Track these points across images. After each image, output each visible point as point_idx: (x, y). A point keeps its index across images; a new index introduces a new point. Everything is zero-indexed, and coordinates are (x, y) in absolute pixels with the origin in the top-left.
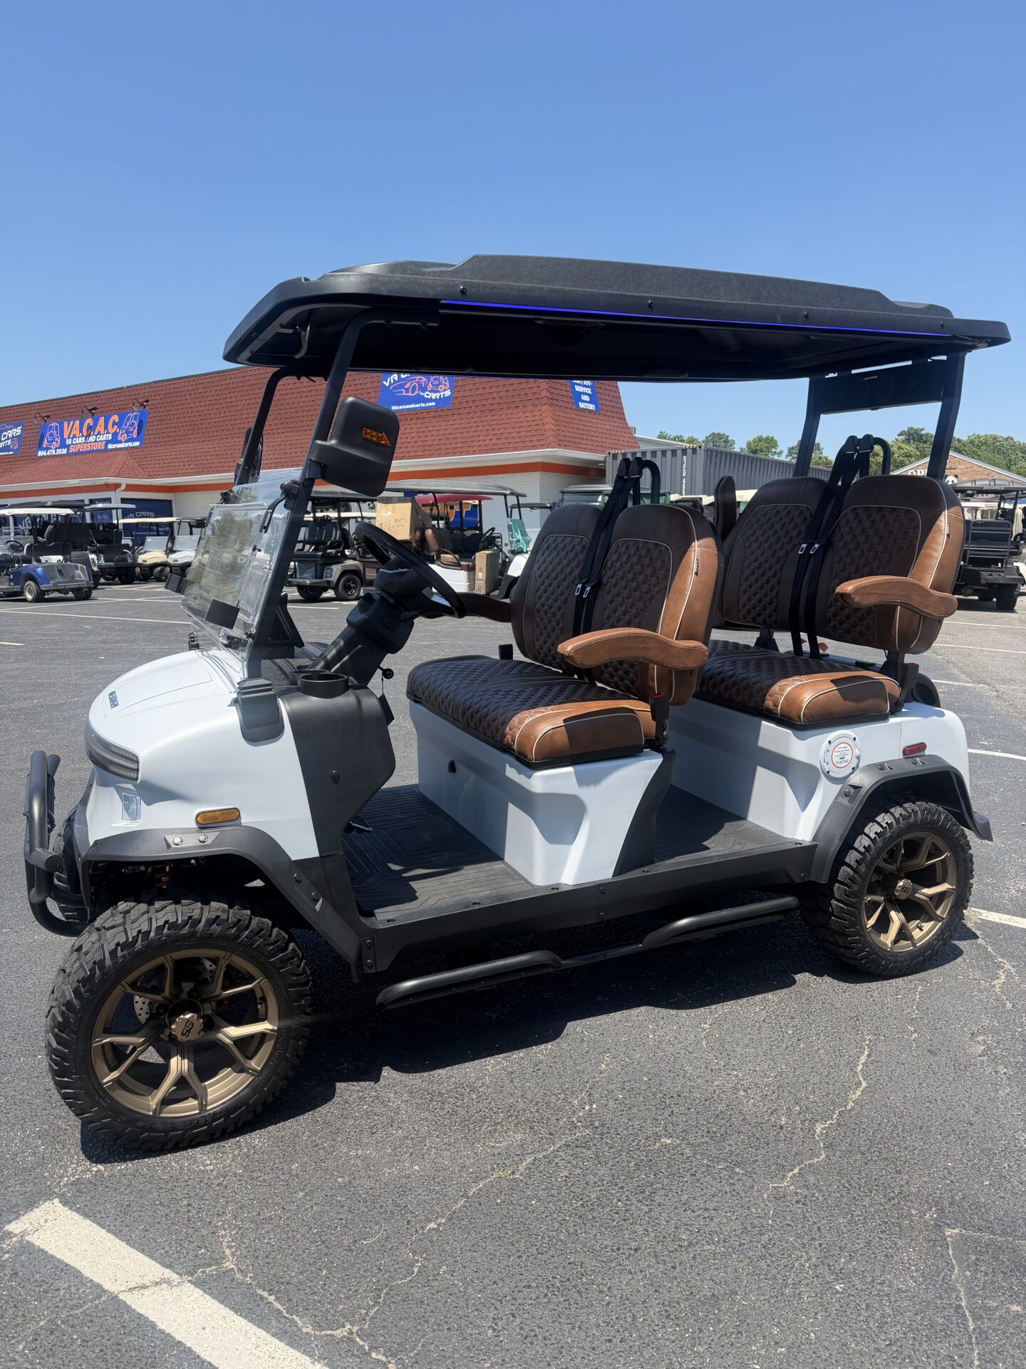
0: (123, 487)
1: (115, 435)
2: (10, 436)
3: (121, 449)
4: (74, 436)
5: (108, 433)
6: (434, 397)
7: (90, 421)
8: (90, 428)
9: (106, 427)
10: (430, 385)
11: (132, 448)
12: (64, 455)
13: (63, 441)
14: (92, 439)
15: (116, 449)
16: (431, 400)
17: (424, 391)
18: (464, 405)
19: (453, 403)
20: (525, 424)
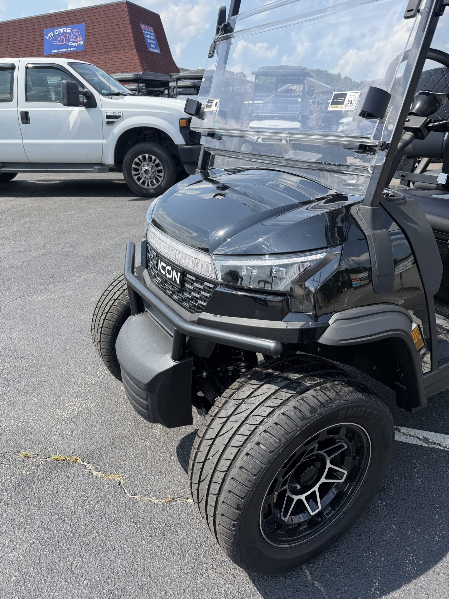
6: (74, 45)
10: (71, 38)
16: (73, 47)
17: (68, 42)
18: (91, 49)
19: (85, 49)
20: (125, 59)
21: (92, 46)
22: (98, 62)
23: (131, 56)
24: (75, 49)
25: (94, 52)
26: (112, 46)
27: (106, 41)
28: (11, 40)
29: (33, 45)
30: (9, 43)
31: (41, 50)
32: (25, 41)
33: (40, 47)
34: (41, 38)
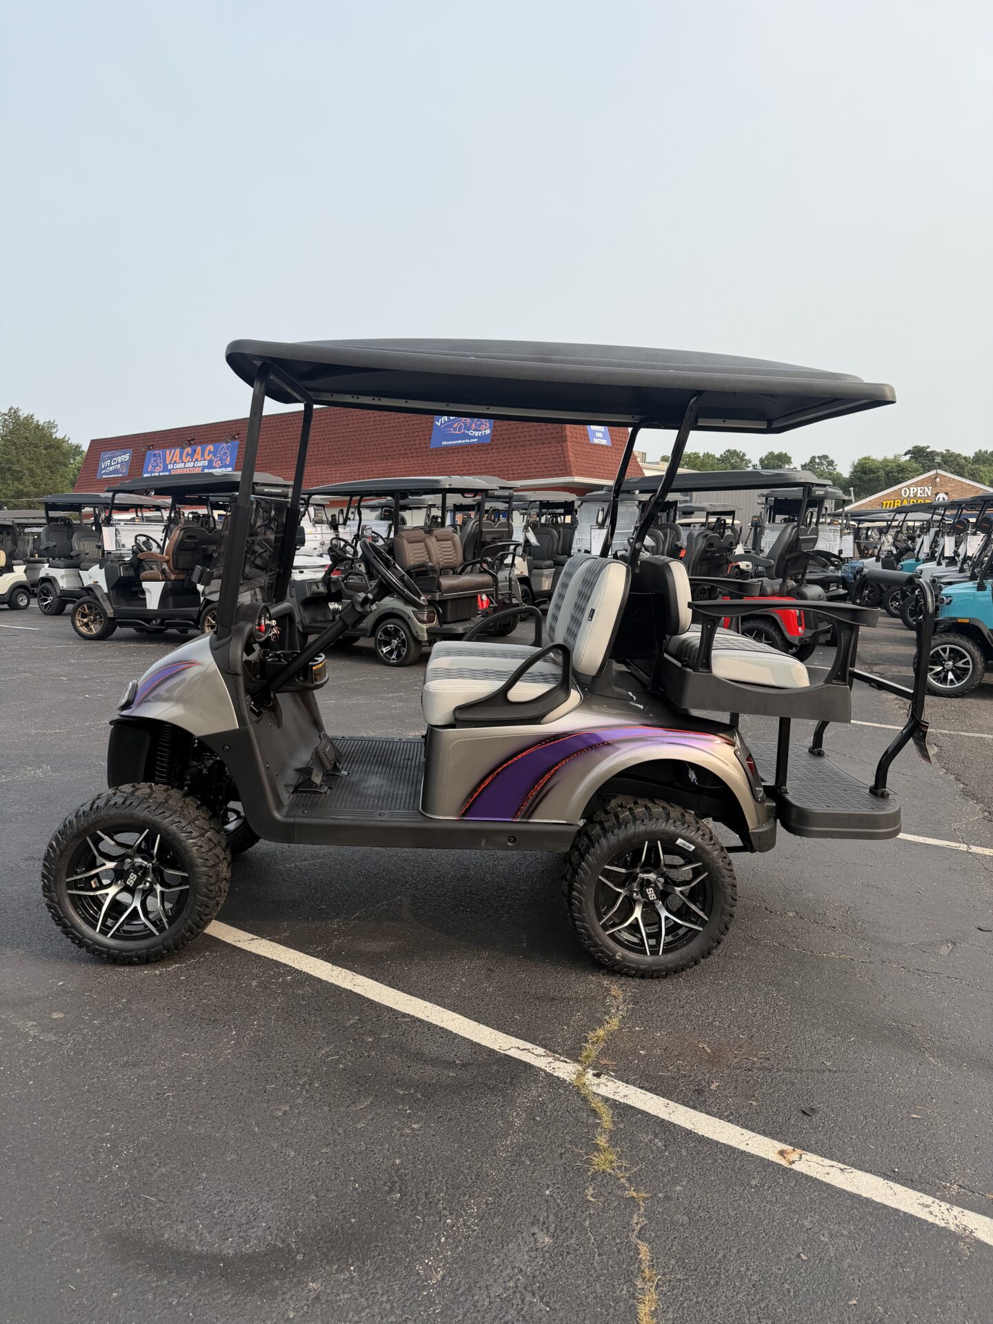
1: (210, 462)
2: (120, 461)
3: (215, 474)
4: (175, 462)
5: (205, 460)
6: (476, 435)
7: (189, 450)
8: (188, 455)
9: (203, 455)
10: (474, 425)
12: (165, 477)
13: (166, 465)
14: (190, 465)
15: (211, 474)
16: (474, 437)
17: (468, 430)
18: (501, 441)
19: (492, 440)
20: (549, 457)
21: (503, 437)
22: (509, 460)
23: (559, 452)
24: (476, 440)
25: (504, 446)
26: (533, 438)
27: (525, 429)
28: (387, 425)
29: (416, 434)
30: (383, 430)
31: (427, 441)
32: (406, 427)
33: (427, 437)
34: (429, 424)
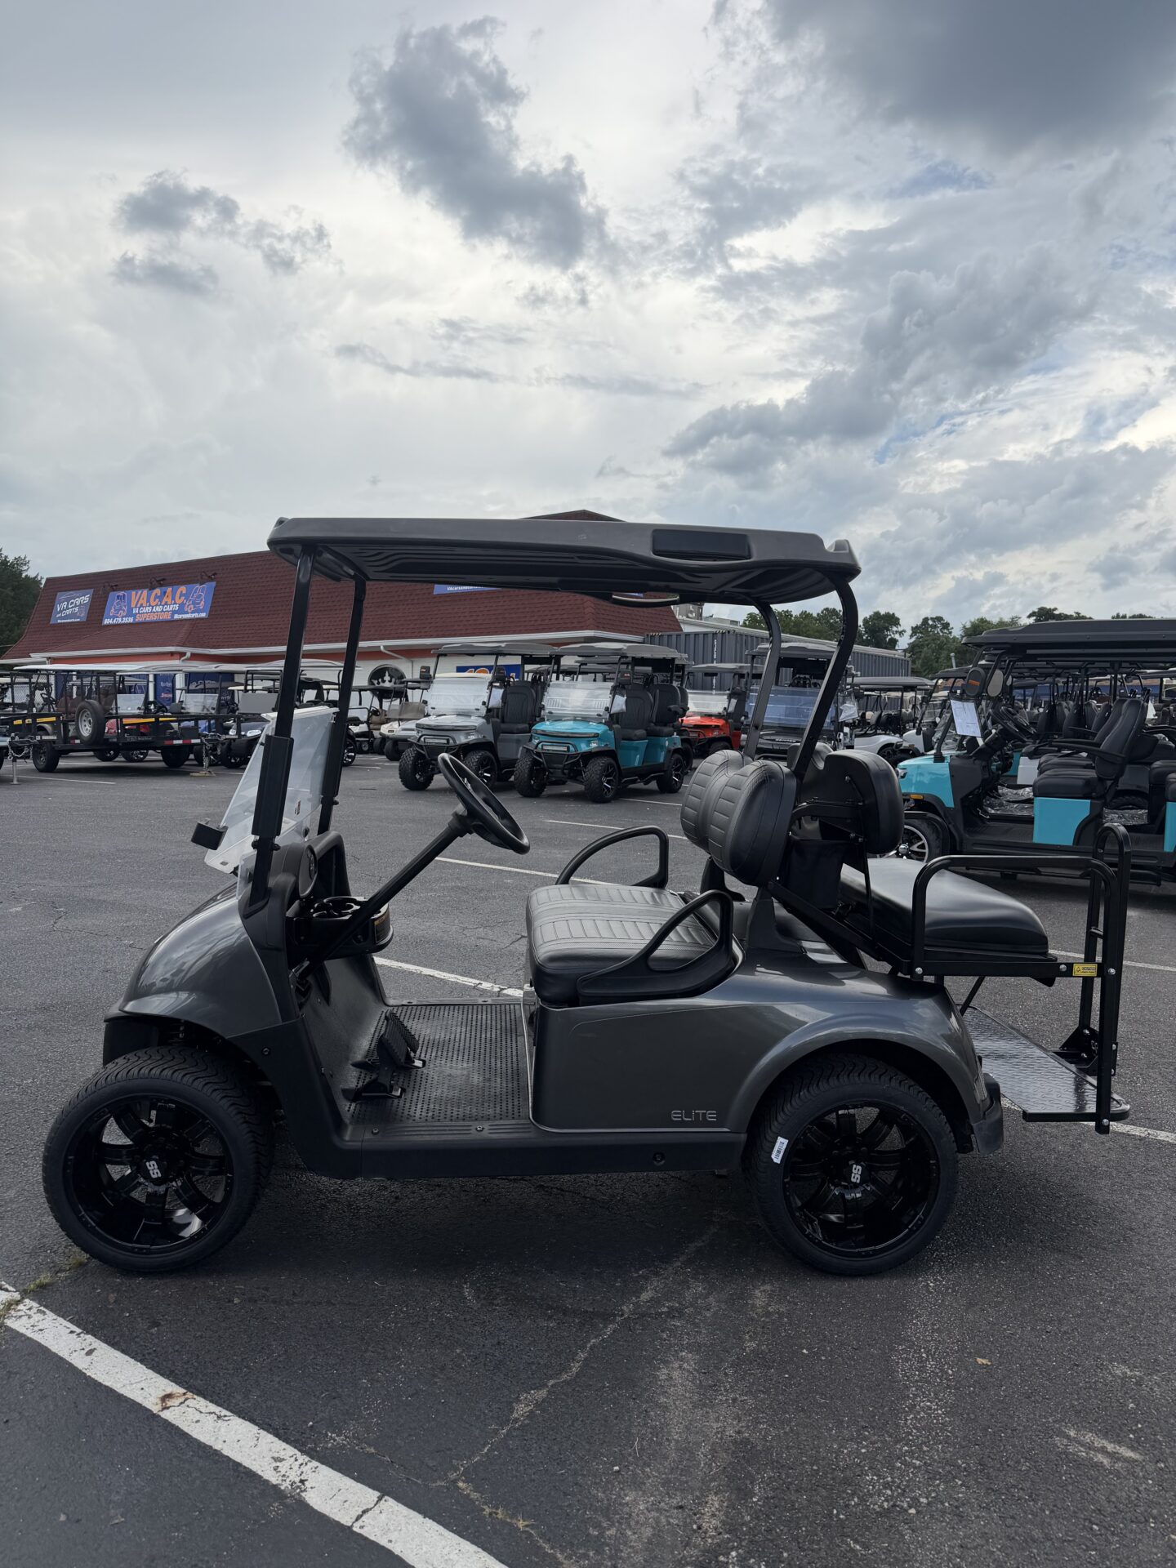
0: (188, 655)
1: (182, 606)
2: (78, 603)
3: (186, 620)
4: (142, 605)
5: (175, 603)
7: (157, 591)
8: (156, 597)
9: (173, 599)
11: (197, 619)
12: (130, 624)
13: (130, 609)
14: (158, 609)
15: (181, 620)
